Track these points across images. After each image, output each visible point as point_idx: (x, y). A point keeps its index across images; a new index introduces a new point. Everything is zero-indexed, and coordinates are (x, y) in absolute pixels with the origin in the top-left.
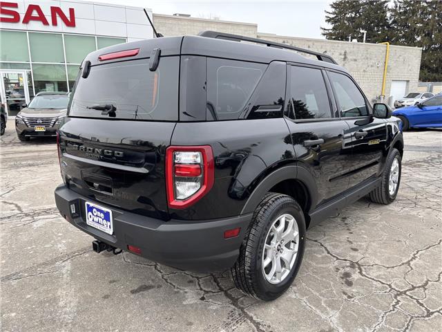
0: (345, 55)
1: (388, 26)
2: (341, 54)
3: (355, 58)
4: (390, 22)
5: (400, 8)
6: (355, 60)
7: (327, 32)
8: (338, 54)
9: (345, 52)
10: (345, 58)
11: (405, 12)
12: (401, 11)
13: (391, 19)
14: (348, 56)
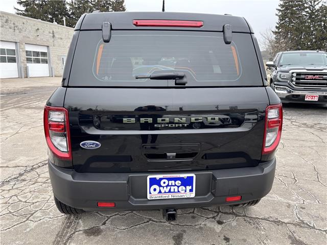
0: (53, 34)
1: (69, 16)
2: (50, 33)
3: (60, 37)
4: (70, 14)
5: (75, 4)
6: (61, 39)
7: (20, 12)
8: (48, 32)
9: (53, 32)
10: (54, 36)
11: (79, 8)
12: (76, 6)
13: (70, 11)
14: (55, 35)
